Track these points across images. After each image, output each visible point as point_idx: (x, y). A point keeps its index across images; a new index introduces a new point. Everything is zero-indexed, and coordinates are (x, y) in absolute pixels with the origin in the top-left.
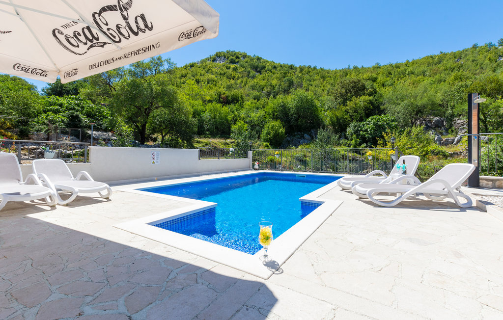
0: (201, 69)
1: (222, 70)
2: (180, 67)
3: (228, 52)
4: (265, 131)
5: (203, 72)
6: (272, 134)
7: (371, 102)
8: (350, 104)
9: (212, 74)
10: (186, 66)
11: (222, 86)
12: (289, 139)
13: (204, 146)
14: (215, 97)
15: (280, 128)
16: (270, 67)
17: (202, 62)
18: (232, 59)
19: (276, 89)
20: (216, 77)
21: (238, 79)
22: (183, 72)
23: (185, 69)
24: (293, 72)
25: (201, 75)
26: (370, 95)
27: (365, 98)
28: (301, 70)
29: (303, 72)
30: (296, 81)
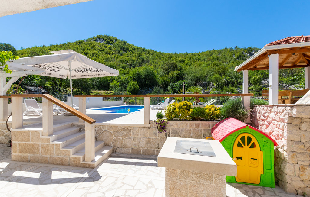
0: (88, 45)
1: (102, 48)
2: (72, 42)
3: (105, 36)
4: (129, 87)
5: (89, 48)
6: (132, 88)
7: (179, 74)
8: (170, 74)
9: (96, 50)
10: (76, 42)
11: (103, 59)
12: (142, 91)
15: (137, 85)
16: (131, 49)
17: (88, 40)
18: (108, 41)
19: (135, 63)
20: (98, 52)
21: (112, 55)
22: (75, 46)
23: (76, 44)
24: (144, 53)
25: (88, 50)
26: (179, 70)
27: (177, 72)
28: (149, 53)
29: (150, 54)
30: (146, 59)
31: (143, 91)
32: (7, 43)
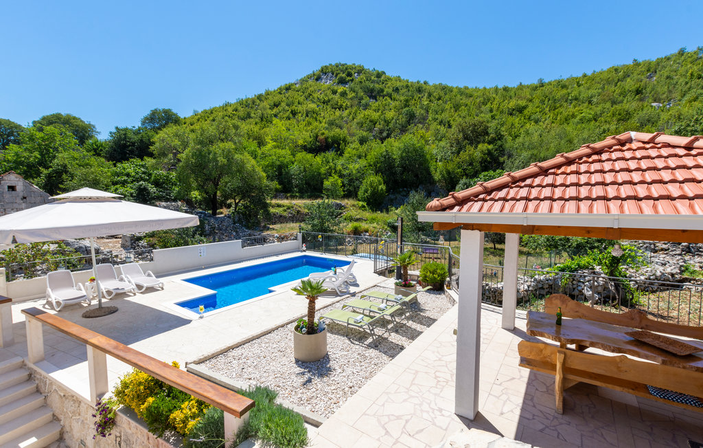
0: (300, 93)
1: (326, 95)
2: (273, 90)
3: (337, 66)
4: (363, 188)
5: (302, 99)
6: (369, 192)
7: (489, 153)
8: (464, 156)
9: (314, 102)
10: (280, 89)
11: (324, 121)
12: (392, 196)
13: (285, 211)
14: (310, 140)
15: (381, 184)
16: (390, 91)
17: (303, 81)
18: (341, 78)
19: (391, 125)
20: (318, 106)
21: (346, 109)
22: (277, 98)
23: (280, 93)
24: (419, 98)
25: (299, 103)
26: (489, 143)
27: (483, 147)
28: (430, 95)
29: (432, 98)
30: (419, 112)
31: (396, 198)
32: (167, 108)
